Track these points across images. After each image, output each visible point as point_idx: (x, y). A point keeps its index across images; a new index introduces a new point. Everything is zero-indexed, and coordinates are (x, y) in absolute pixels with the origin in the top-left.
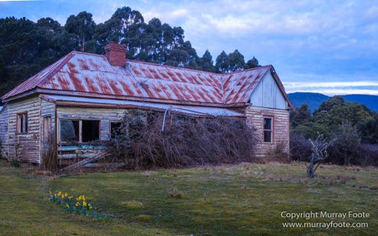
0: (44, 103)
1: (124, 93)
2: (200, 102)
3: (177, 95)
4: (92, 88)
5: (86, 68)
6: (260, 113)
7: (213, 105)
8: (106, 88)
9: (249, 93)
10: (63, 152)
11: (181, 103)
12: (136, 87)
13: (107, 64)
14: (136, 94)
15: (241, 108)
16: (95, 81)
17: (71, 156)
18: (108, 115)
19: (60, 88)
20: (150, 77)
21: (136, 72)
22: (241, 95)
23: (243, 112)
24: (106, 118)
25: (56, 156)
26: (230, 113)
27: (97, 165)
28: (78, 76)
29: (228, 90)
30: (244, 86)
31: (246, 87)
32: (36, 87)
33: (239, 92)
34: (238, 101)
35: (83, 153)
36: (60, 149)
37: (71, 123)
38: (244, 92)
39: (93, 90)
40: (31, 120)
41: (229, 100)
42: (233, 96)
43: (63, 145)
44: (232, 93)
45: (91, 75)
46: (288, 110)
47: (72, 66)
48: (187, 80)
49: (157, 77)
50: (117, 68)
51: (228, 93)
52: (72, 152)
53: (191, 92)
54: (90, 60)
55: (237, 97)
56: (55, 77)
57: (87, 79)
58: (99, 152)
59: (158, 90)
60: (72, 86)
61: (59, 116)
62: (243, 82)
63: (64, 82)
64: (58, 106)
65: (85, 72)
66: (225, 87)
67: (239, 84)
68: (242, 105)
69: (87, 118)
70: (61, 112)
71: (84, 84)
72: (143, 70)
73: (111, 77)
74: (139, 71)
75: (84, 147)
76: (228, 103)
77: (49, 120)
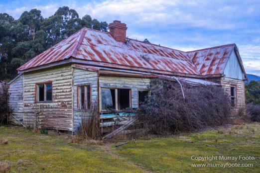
0: (77, 73)
1: (136, 65)
2: (186, 74)
3: (169, 67)
4: (111, 59)
5: (100, 42)
6: (228, 83)
7: (193, 76)
8: (121, 59)
9: (221, 66)
10: (105, 120)
12: (141, 60)
13: (113, 40)
14: (144, 66)
15: (218, 78)
16: (111, 53)
17: (110, 123)
19: (90, 59)
20: (146, 52)
21: (134, 47)
22: (214, 68)
23: (219, 82)
25: (99, 125)
26: (208, 83)
27: (130, 131)
28: (97, 49)
29: (198, 64)
30: (214, 61)
31: (217, 61)
32: (71, 57)
33: (211, 65)
34: (213, 72)
35: (119, 120)
36: (102, 117)
38: (216, 66)
39: (114, 62)
40: (57, 89)
41: (204, 72)
42: (206, 69)
43: (104, 113)
44: (204, 66)
45: (107, 48)
47: (89, 40)
48: (170, 56)
49: (150, 52)
50: (121, 43)
51: (199, 67)
53: (176, 65)
54: (100, 36)
55: (210, 70)
56: (81, 49)
57: (104, 52)
58: (131, 120)
59: (156, 64)
60: (98, 58)
61: (101, 85)
62: (212, 58)
63: (89, 53)
64: (101, 75)
65: (100, 45)
66: (194, 62)
67: (208, 59)
68: (218, 76)
69: (121, 87)
70: (103, 81)
71: (104, 55)
72: (138, 46)
73: (121, 50)
74: (136, 47)
75: (121, 114)
76: (204, 74)
77: (86, 89)
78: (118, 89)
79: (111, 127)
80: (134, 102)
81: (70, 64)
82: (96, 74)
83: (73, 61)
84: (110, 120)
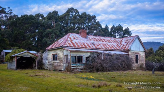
0: (65, 51)
1: (88, 47)
2: (112, 49)
3: (104, 47)
4: (78, 45)
5: (75, 39)
6: (134, 53)
7: (117, 50)
8: (82, 45)
9: (130, 46)
10: (72, 66)
11: (106, 50)
12: (91, 45)
13: (81, 37)
14: (92, 47)
15: (127, 51)
16: (78, 43)
17: (74, 68)
18: (85, 54)
19: (69, 46)
20: (95, 41)
21: (90, 39)
22: (127, 46)
23: (128, 53)
24: (84, 55)
25: (70, 68)
26: (124, 53)
27: (82, 71)
28: (73, 42)
29: (122, 45)
30: (128, 43)
31: (129, 44)
32: (62, 46)
33: (126, 45)
34: (126, 48)
35: (78, 67)
36: (71, 65)
37: (74, 57)
39: (79, 46)
40: (59, 56)
41: (122, 48)
42: (124, 47)
43: (72, 64)
44: (123, 46)
45: (77, 41)
46: (144, 51)
47: (70, 38)
48: (107, 41)
49: (97, 41)
50: (84, 38)
51: (122, 46)
52: (75, 66)
53: (109, 46)
54: (75, 36)
55: (125, 47)
56: (67, 42)
57: (76, 43)
58: (82, 66)
59: (98, 46)
60: (72, 45)
61: (71, 55)
62: (127, 42)
63: (70, 44)
64: (71, 52)
65: (74, 40)
66: (120, 43)
67: (126, 42)
69: (79, 56)
70: (72, 54)
71: (75, 44)
72: (92, 38)
73: (83, 41)
74: (91, 39)
75: (78, 65)
76: (122, 49)
77: (67, 56)
78: (78, 56)
79: (75, 69)
80: (84, 61)
81: (63, 48)
82: (69, 52)
83: (63, 47)
84: (74, 66)
